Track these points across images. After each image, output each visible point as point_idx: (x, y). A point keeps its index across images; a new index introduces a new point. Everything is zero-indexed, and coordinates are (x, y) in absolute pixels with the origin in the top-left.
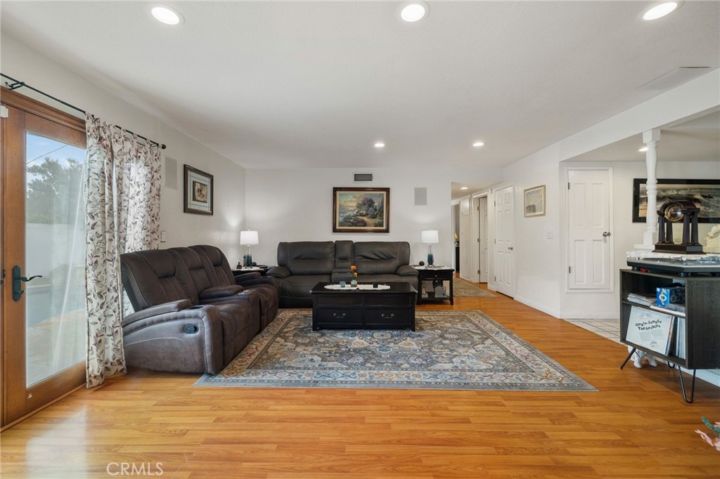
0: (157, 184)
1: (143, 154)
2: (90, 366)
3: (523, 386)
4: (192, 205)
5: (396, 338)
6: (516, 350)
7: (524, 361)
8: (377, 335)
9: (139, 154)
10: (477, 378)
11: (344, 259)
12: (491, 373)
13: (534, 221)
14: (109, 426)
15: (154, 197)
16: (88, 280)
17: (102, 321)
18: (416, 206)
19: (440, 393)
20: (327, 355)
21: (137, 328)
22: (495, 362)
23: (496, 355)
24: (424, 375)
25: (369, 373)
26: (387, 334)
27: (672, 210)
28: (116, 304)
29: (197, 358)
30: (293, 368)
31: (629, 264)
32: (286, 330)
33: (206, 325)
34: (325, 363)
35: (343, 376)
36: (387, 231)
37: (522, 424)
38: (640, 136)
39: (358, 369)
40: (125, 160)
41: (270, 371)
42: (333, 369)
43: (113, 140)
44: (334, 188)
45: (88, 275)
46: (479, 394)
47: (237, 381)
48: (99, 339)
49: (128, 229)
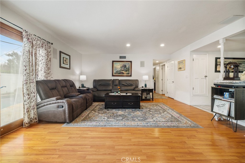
0: (50, 57)
1: (44, 46)
2: (25, 119)
3: (177, 127)
4: (63, 65)
5: (134, 111)
6: (175, 115)
7: (178, 118)
8: (127, 110)
9: (43, 46)
10: (162, 124)
11: (116, 85)
12: (166, 122)
13: (181, 72)
14: (30, 140)
15: (49, 61)
16: (24, 89)
17: (29, 104)
18: (141, 67)
19: (149, 129)
20: (109, 117)
21: (42, 107)
22: (168, 119)
23: (168, 117)
24: (143, 123)
25: (124, 122)
26: (131, 110)
27: (229, 65)
28: (35, 98)
29: (63, 117)
30: (97, 121)
31: (214, 85)
32: (95, 109)
33: (66, 105)
34: (108, 119)
35: (115, 123)
36: (131, 76)
37: (177, 139)
38: (218, 41)
39: (120, 121)
40: (38, 47)
41: (89, 122)
42: (111, 121)
43: (33, 40)
44: (113, 61)
45: (24, 87)
46: (162, 129)
47: (77, 125)
48: (28, 110)
49: (39, 72)
